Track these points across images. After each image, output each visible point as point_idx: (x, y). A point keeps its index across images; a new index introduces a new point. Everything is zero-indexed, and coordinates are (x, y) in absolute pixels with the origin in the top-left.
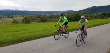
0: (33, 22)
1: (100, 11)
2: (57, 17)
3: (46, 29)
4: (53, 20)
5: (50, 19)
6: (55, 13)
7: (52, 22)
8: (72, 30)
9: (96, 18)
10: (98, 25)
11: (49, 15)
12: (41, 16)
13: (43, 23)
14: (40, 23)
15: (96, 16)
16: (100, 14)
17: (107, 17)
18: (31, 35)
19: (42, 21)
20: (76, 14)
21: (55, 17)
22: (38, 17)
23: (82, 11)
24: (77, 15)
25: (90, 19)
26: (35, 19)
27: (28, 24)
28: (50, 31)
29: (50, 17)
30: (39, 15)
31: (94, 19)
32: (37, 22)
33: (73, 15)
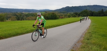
0: (7, 20)
1: (73, 11)
2: (35, 16)
3: (22, 27)
4: (30, 18)
5: (27, 17)
6: (32, 11)
7: (29, 20)
8: (48, 27)
9: (69, 17)
10: (70, 23)
11: (26, 13)
12: (17, 14)
13: (19, 21)
14: (15, 22)
15: (69, 15)
16: (72, 13)
17: (78, 16)
18: (6, 33)
19: (18, 19)
20: (52, 12)
21: (32, 16)
22: (14, 15)
23: (57, 10)
24: (53, 14)
25: (64, 18)
26: (10, 17)
27: (3, 23)
28: (26, 29)
29: (27, 16)
30: (16, 13)
31: (67, 18)
32: (12, 20)
33: (49, 14)
